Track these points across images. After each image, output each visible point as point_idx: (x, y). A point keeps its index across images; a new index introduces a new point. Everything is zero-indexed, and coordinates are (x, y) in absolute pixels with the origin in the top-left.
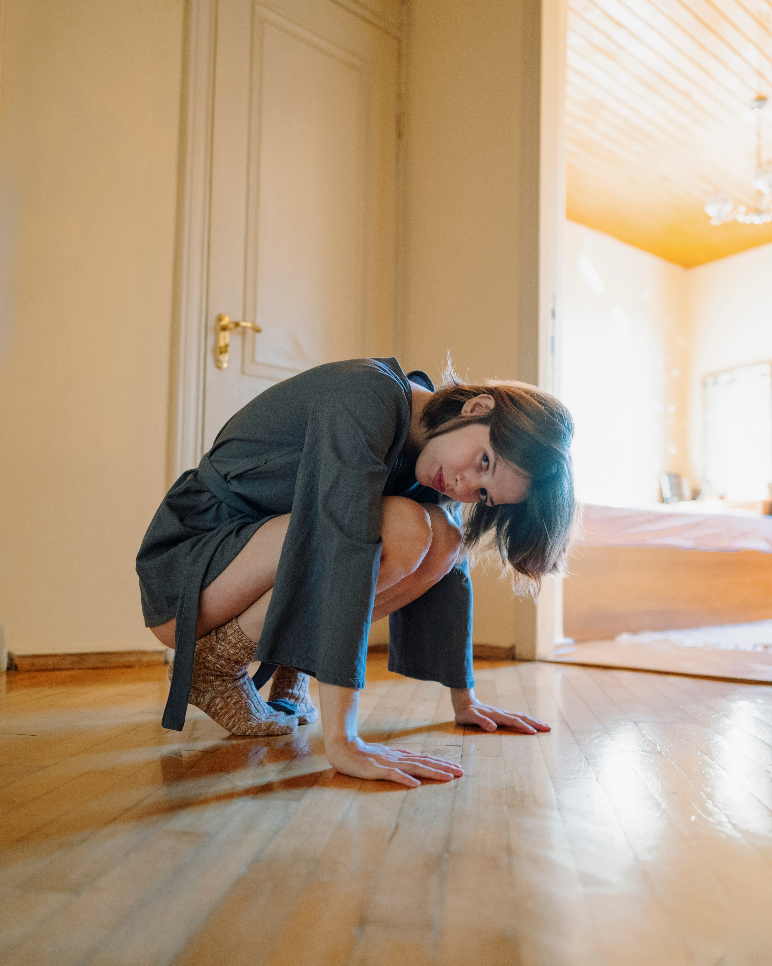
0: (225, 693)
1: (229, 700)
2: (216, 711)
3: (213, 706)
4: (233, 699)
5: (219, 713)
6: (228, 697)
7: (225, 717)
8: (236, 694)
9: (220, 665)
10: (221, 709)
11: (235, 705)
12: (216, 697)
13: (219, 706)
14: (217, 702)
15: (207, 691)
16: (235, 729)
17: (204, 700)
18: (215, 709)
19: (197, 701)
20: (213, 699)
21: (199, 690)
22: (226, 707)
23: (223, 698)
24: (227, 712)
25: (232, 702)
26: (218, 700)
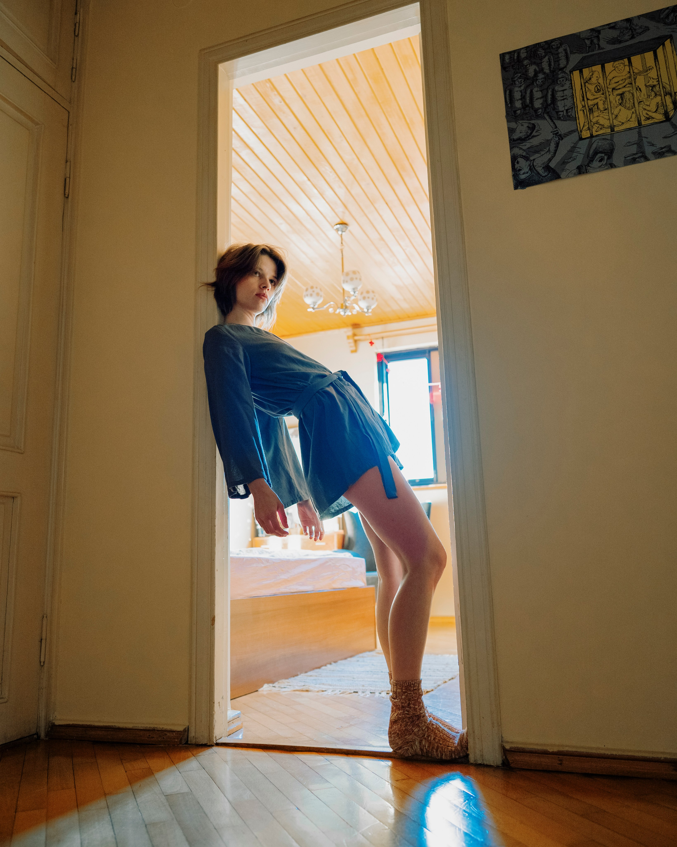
0: (425, 735)
1: (429, 738)
2: (427, 750)
3: (423, 747)
4: (431, 737)
5: (429, 751)
6: (428, 737)
7: (433, 751)
8: (431, 733)
9: (407, 711)
10: (429, 747)
11: (435, 740)
12: (422, 740)
13: (427, 746)
14: (424, 744)
15: (414, 740)
16: (444, 756)
17: (416, 746)
18: (425, 748)
19: (413, 749)
20: (420, 742)
21: (410, 742)
22: (431, 744)
23: (425, 739)
24: (433, 748)
25: (432, 739)
26: (424, 742)
